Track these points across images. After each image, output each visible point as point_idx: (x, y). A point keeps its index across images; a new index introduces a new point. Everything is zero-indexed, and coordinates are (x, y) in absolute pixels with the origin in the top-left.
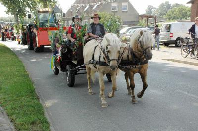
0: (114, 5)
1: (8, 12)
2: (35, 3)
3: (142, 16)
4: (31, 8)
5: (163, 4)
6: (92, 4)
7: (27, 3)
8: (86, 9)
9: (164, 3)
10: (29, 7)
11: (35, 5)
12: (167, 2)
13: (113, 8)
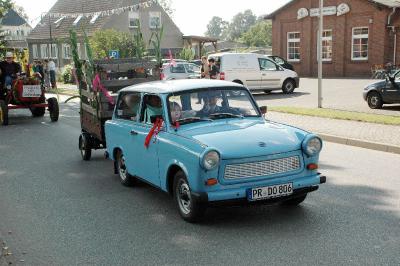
0: (133, 15)
3: (189, 40)
5: (240, 14)
6: (88, 15)
8: (76, 22)
9: (243, 13)
12: (248, 12)
13: (132, 23)
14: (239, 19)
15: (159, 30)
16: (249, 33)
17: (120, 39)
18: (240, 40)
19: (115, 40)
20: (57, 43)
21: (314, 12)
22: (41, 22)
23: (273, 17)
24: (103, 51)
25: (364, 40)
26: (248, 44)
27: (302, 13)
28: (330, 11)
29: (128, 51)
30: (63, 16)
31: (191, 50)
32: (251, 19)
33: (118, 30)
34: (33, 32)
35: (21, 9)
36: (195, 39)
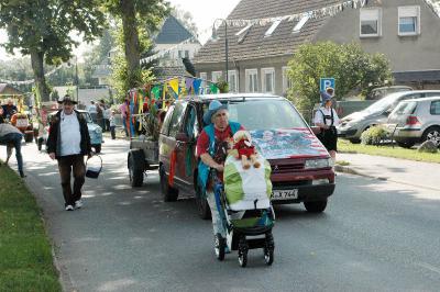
0: (368, 15)
1: (10, 48)
2: (99, 15)
4: (87, 33)
6: (292, 17)
7: (75, 13)
8: (270, 31)
10: (82, 27)
11: (102, 20)
13: (367, 28)
15: (415, 38)
17: (342, 59)
19: (334, 60)
20: (238, 68)
22: (214, 35)
24: (312, 81)
29: (356, 77)
33: (339, 43)
34: (204, 51)
35: (187, 16)
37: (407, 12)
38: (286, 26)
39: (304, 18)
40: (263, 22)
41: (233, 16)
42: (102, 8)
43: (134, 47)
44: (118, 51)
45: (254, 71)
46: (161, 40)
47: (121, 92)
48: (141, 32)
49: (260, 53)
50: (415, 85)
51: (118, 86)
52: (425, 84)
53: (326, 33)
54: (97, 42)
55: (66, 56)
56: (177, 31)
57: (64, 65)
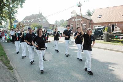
0: (40, 20)
2: (6, 19)
8: (28, 22)
10: (4, 20)
11: (6, 20)
13: (40, 22)
14: (61, 21)
15: (45, 23)
16: (63, 23)
18: (61, 25)
19: (36, 25)
21: (76, 20)
23: (68, 21)
25: (85, 26)
26: (63, 26)
27: (73, 20)
28: (79, 20)
30: (26, 21)
31: (51, 27)
32: (63, 21)
33: (37, 23)
36: (52, 25)
37: (44, 20)
38: (30, 21)
39: (33, 20)
40: (27, 20)
41: (24, 19)
42: (7, 18)
43: (11, 23)
44: (9, 23)
45: (26, 26)
46: (15, 22)
47: (10, 29)
48: (12, 21)
49: (27, 24)
50: (45, 28)
51: (9, 28)
52: (46, 28)
53: (35, 22)
54: (6, 22)
55: (2, 24)
56: (16, 21)
57: (1, 25)
